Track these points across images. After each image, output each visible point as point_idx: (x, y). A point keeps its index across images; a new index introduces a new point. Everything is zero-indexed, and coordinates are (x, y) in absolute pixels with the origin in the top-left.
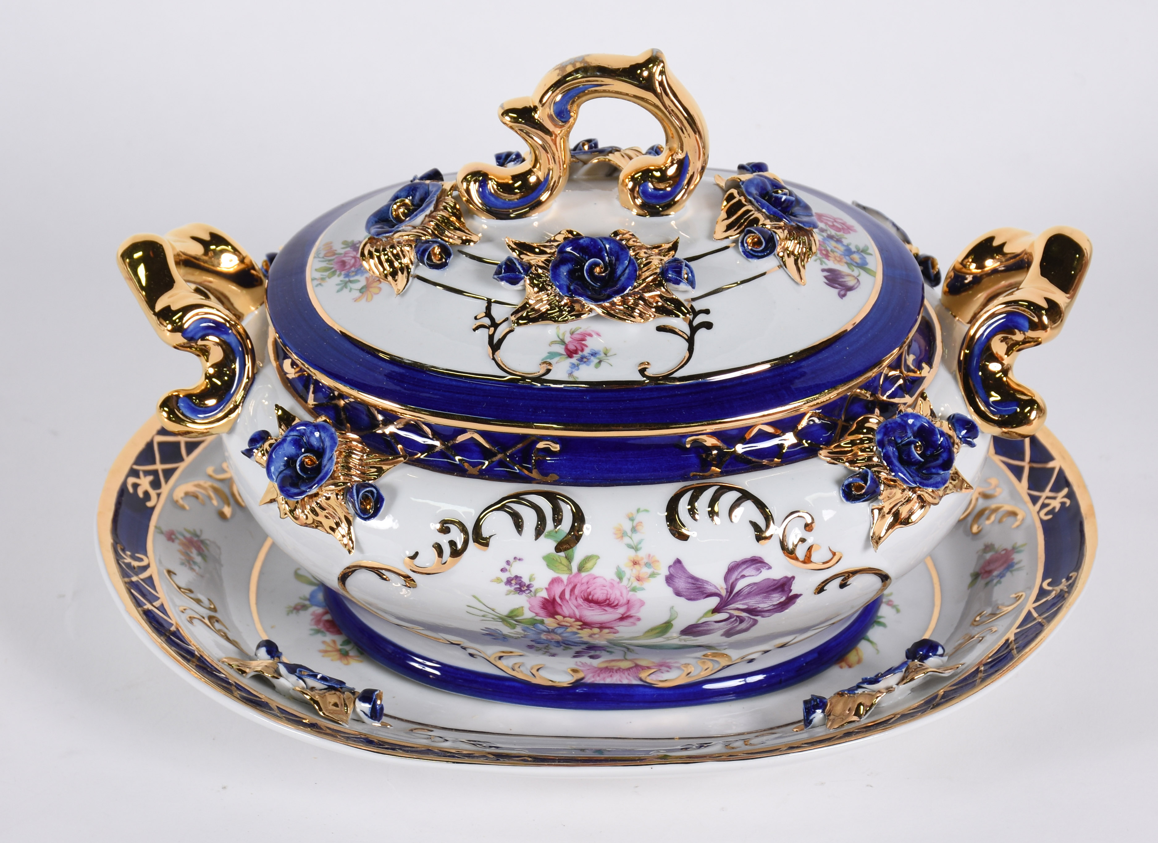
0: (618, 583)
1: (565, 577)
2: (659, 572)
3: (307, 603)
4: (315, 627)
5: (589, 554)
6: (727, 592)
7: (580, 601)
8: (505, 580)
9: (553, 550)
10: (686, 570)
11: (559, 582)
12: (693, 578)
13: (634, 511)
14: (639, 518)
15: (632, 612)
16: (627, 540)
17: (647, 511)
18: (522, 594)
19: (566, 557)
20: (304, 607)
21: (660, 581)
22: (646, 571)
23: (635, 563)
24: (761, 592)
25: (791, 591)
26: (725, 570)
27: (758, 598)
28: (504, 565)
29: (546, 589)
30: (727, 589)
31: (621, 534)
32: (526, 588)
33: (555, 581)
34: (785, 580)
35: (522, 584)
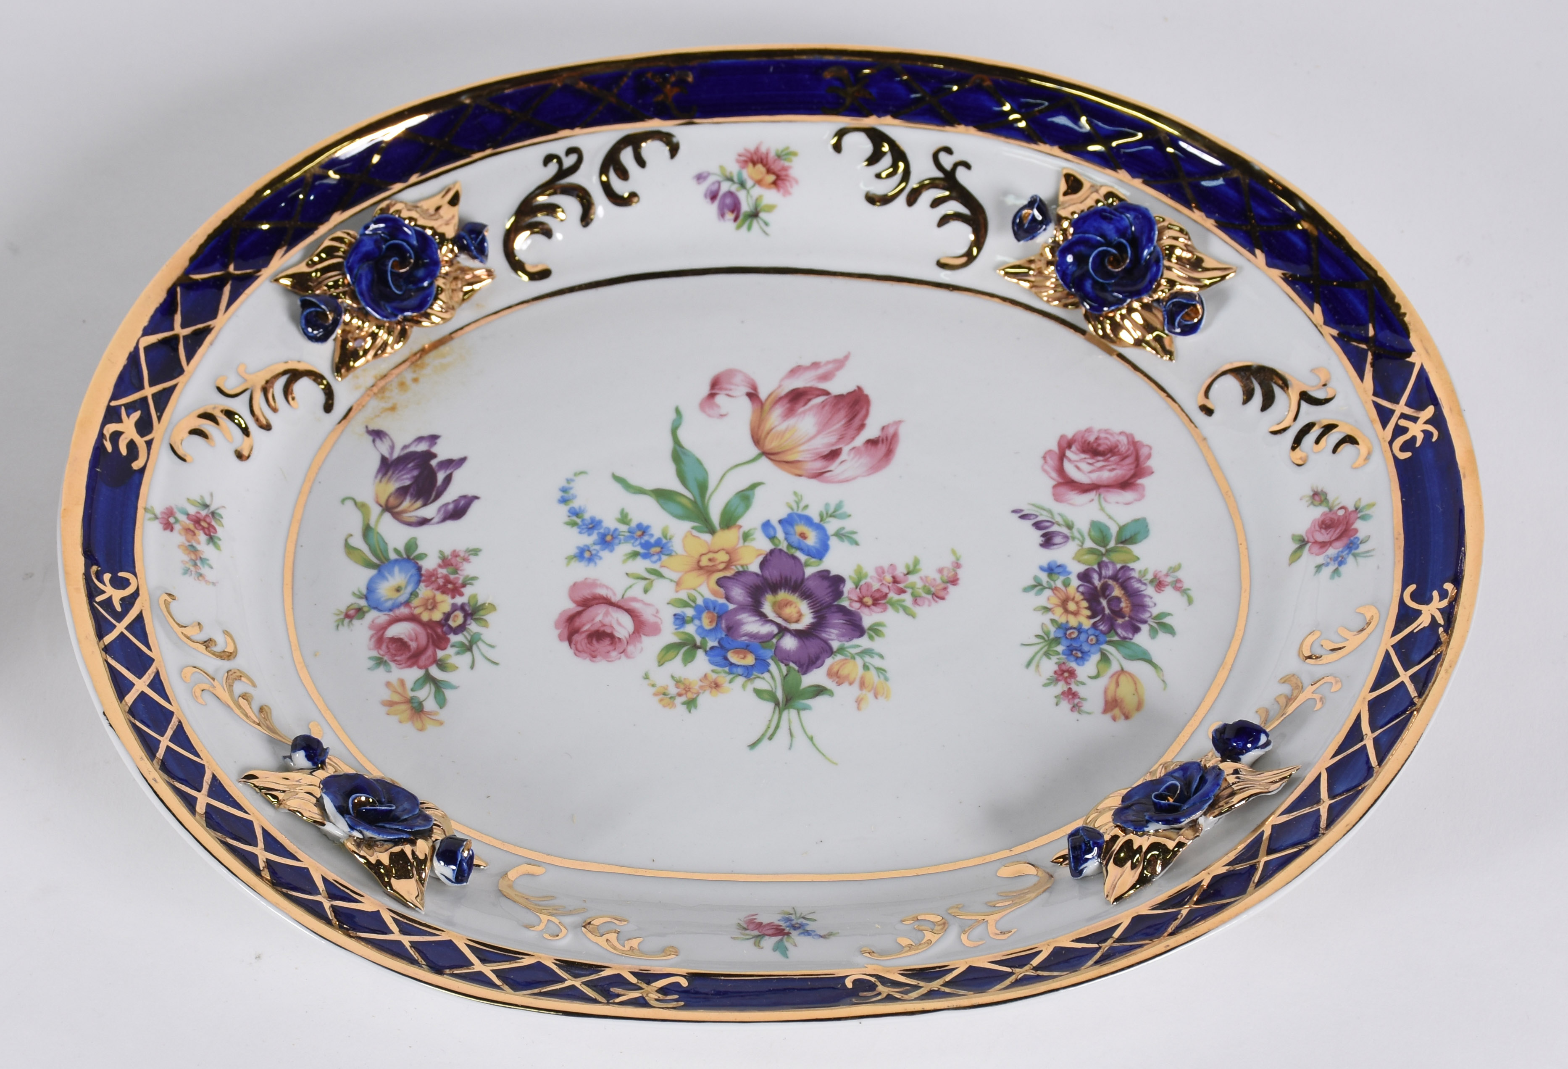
3: (363, 603)
4: (375, 653)
20: (359, 612)
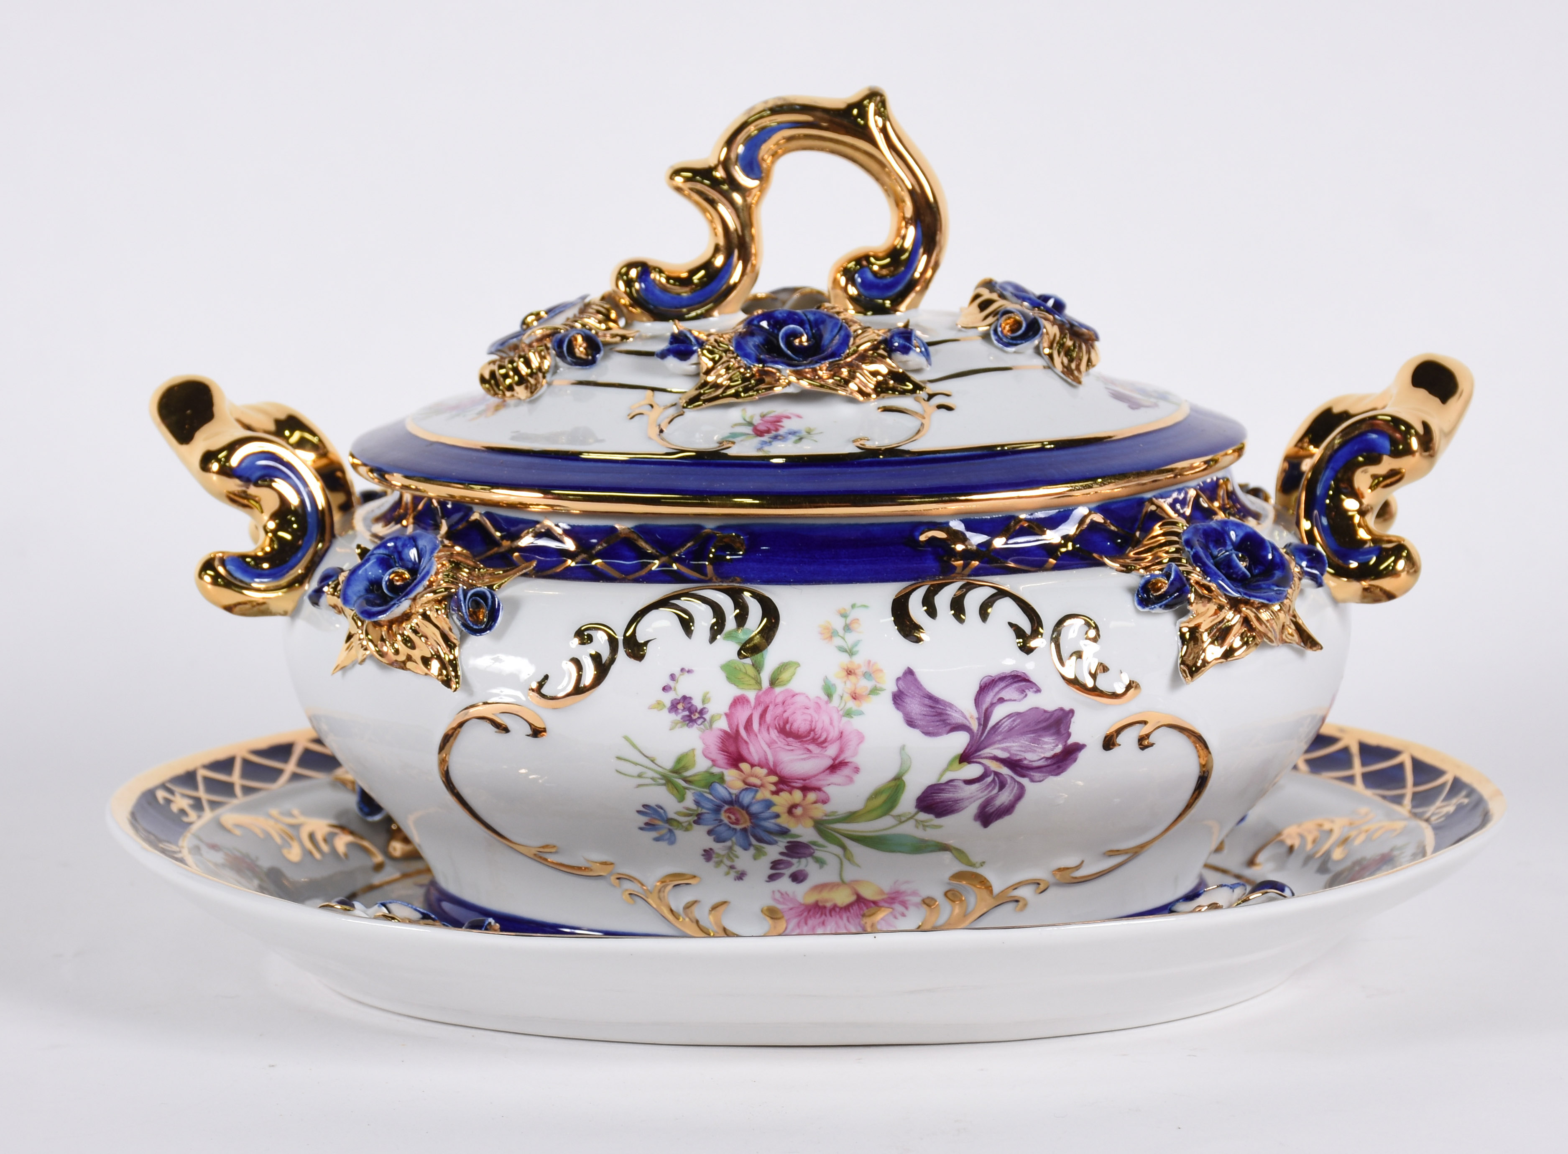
0: (827, 703)
1: (751, 695)
2: (884, 687)
5: (786, 660)
6: (980, 724)
7: (774, 734)
8: (668, 704)
9: (735, 657)
10: (921, 685)
11: (743, 704)
12: (931, 697)
13: (848, 607)
14: (854, 614)
15: (847, 756)
16: (838, 641)
17: (865, 606)
18: (692, 726)
19: (753, 665)
21: (886, 699)
22: (864, 685)
23: (850, 672)
24: (1026, 729)
25: (1069, 735)
26: (976, 688)
27: (1024, 741)
28: (667, 681)
29: (726, 715)
30: (979, 719)
31: (830, 634)
32: (697, 715)
33: (739, 701)
34: (1061, 713)
35: (693, 709)
